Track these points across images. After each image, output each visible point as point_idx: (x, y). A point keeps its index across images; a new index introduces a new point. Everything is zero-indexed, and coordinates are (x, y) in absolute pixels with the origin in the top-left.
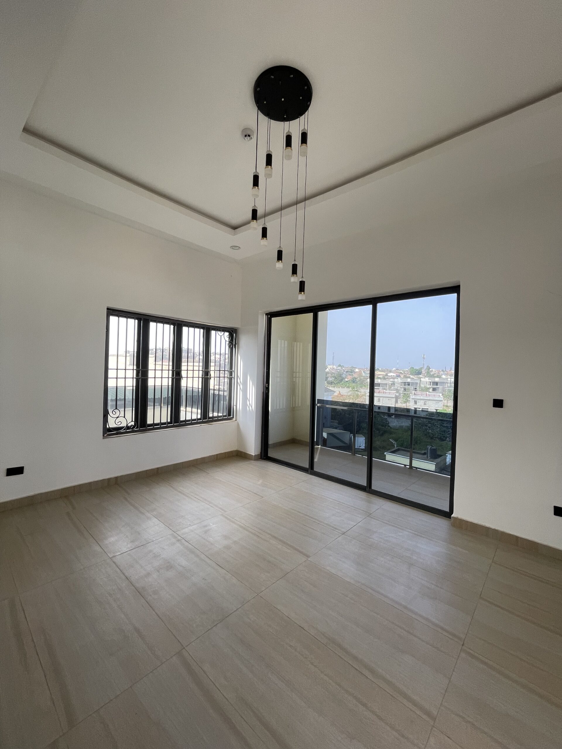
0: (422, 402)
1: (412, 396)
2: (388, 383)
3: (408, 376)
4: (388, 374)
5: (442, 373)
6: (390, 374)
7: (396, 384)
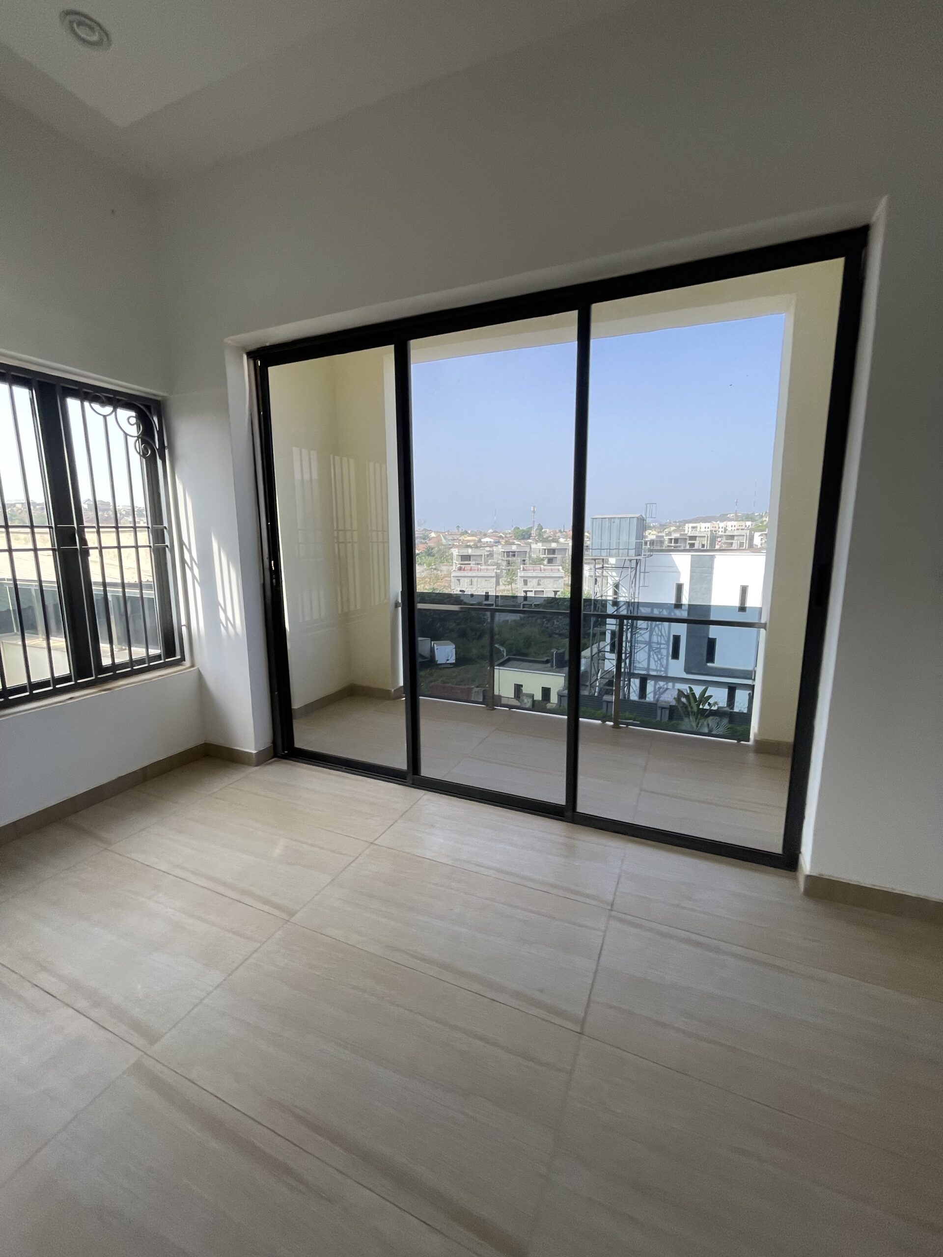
0: (535, 581)
1: (520, 574)
2: (483, 554)
3: (511, 541)
4: (482, 540)
5: (559, 534)
6: (484, 540)
7: (495, 556)
